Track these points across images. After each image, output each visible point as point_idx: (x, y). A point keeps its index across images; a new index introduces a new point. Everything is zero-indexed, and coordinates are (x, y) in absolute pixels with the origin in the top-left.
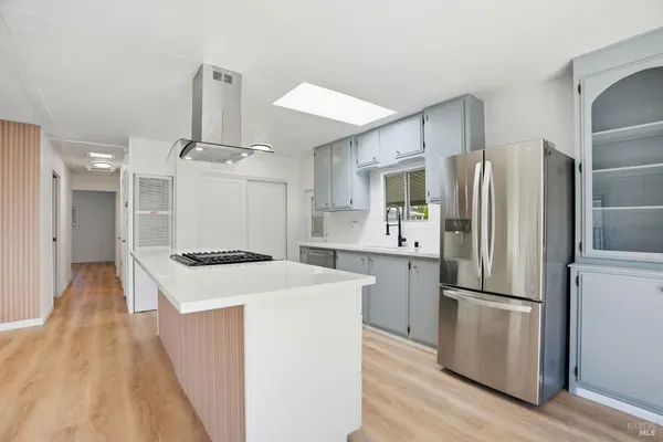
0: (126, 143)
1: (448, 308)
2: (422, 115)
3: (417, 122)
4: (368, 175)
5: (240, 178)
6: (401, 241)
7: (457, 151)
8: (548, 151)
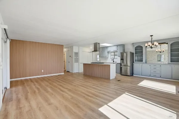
0: (73, 47)
1: (121, 68)
2: (117, 46)
3: (116, 46)
4: (108, 52)
5: (87, 52)
6: (114, 61)
7: (122, 52)
8: (131, 52)
